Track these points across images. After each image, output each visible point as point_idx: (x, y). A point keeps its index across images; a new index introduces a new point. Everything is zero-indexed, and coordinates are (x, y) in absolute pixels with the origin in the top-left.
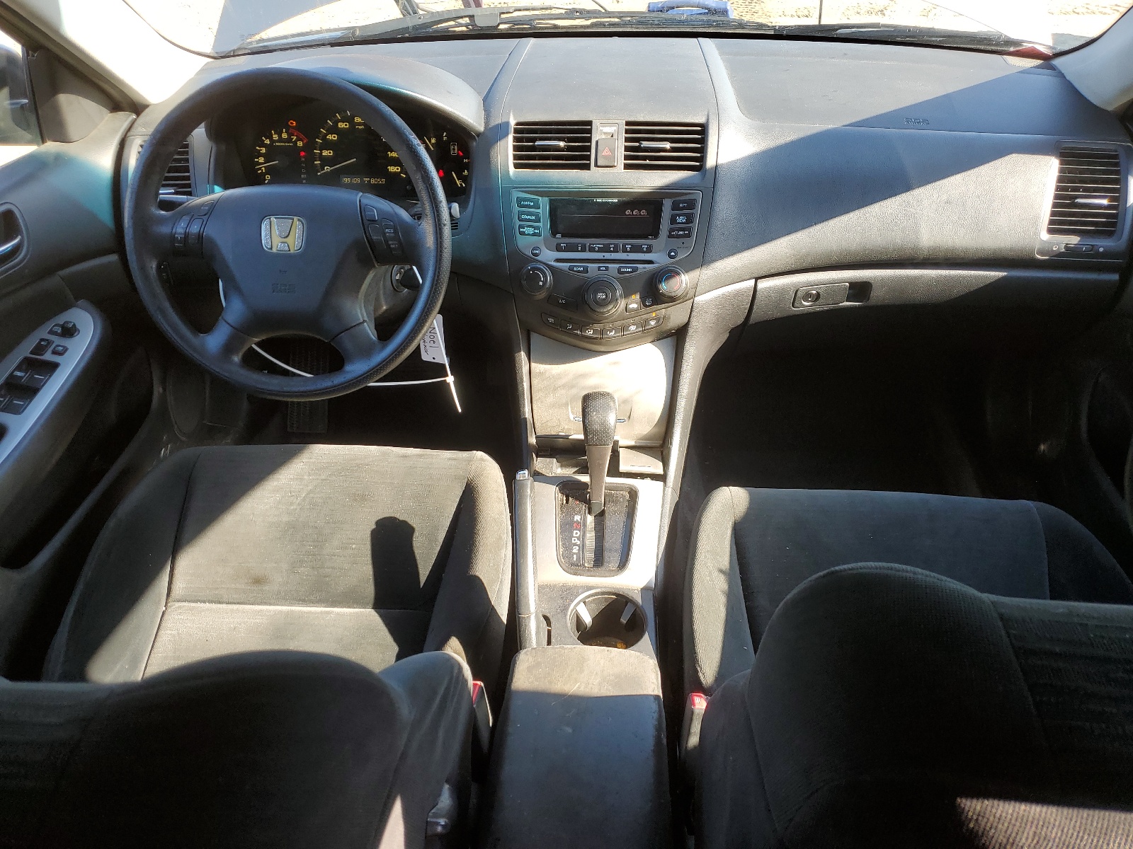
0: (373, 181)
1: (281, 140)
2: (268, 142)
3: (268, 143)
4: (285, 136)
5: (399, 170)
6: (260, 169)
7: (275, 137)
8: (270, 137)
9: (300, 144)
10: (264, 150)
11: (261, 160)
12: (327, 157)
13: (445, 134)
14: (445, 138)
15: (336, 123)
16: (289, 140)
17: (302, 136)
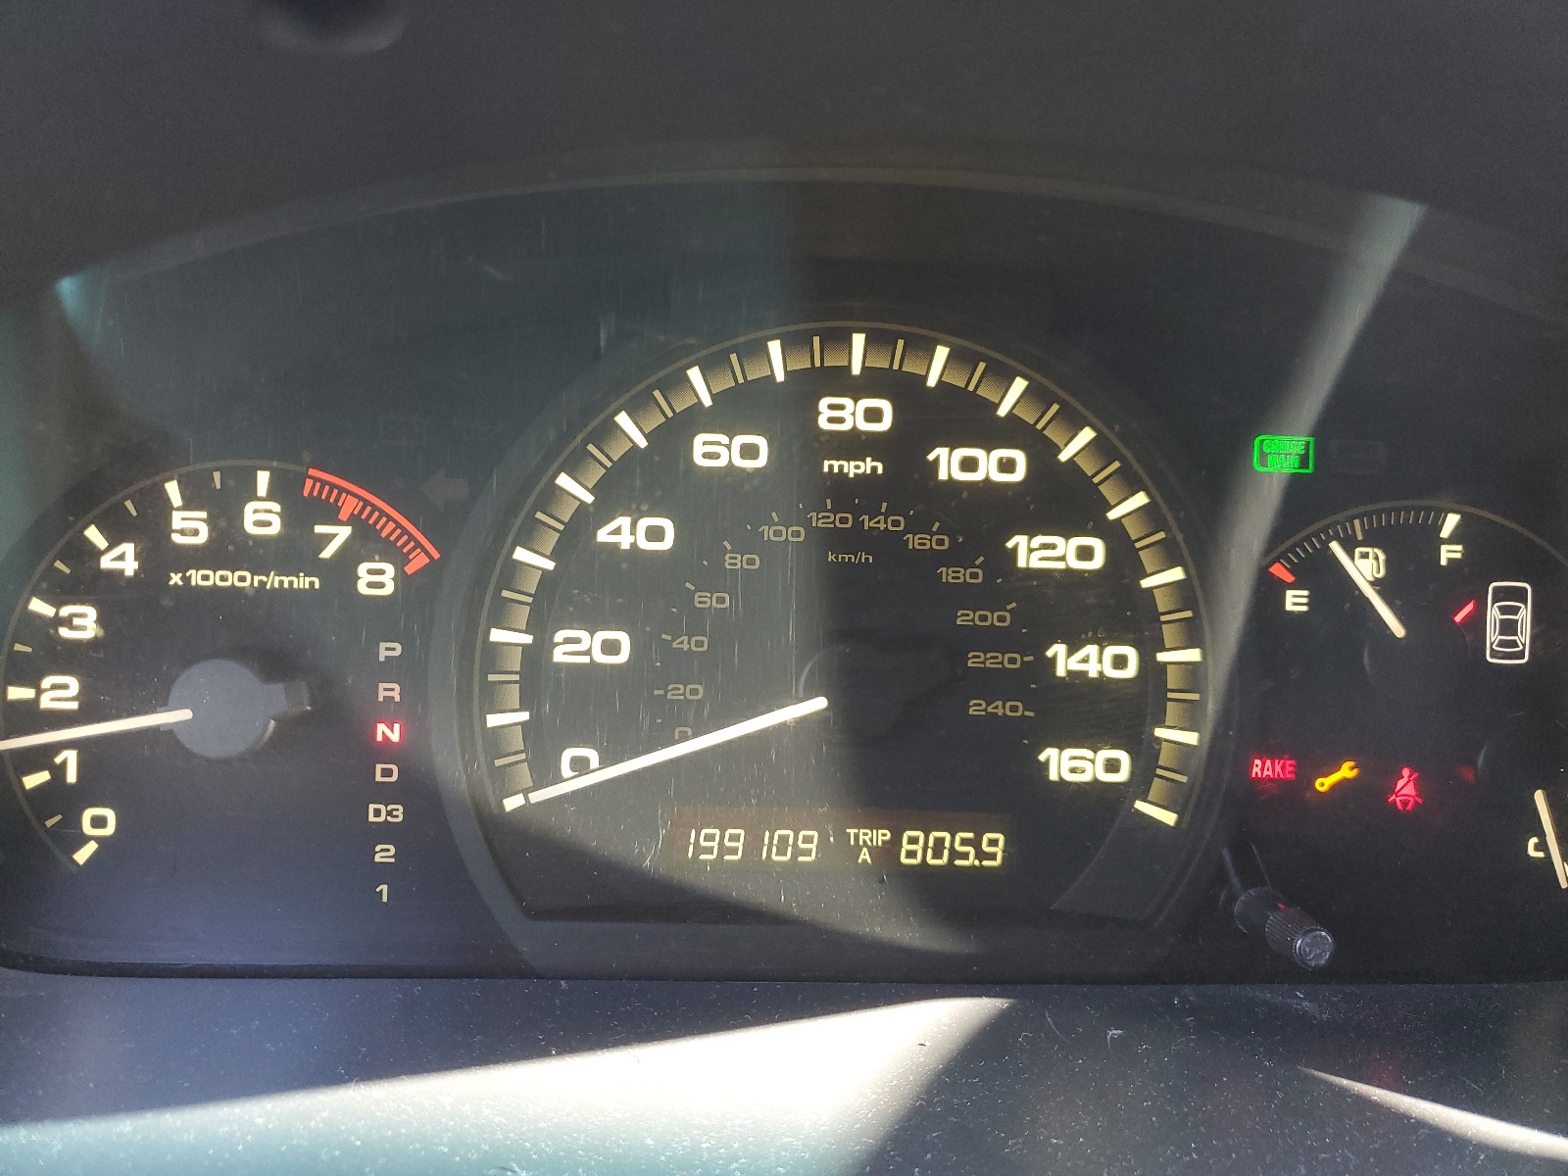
0: (917, 847)
1: (229, 546)
2: (123, 559)
3: (130, 567)
4: (262, 517)
5: (1123, 775)
6: (42, 757)
7: (190, 527)
8: (150, 529)
9: (376, 579)
10: (84, 623)
11: (60, 691)
12: (588, 675)
13: (1452, 521)
14: (1449, 553)
15: (674, 435)
16: (293, 551)
17: (392, 521)
